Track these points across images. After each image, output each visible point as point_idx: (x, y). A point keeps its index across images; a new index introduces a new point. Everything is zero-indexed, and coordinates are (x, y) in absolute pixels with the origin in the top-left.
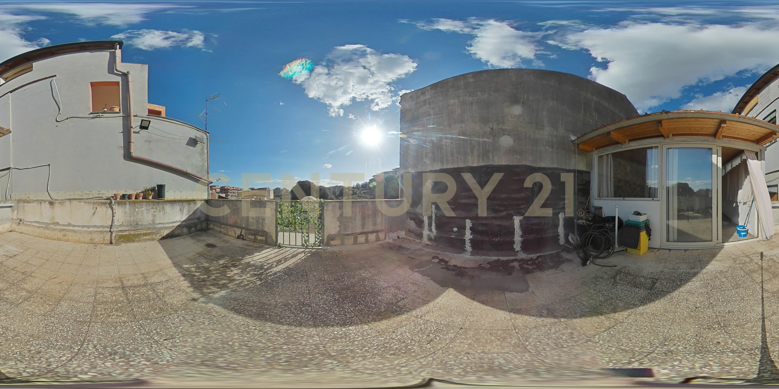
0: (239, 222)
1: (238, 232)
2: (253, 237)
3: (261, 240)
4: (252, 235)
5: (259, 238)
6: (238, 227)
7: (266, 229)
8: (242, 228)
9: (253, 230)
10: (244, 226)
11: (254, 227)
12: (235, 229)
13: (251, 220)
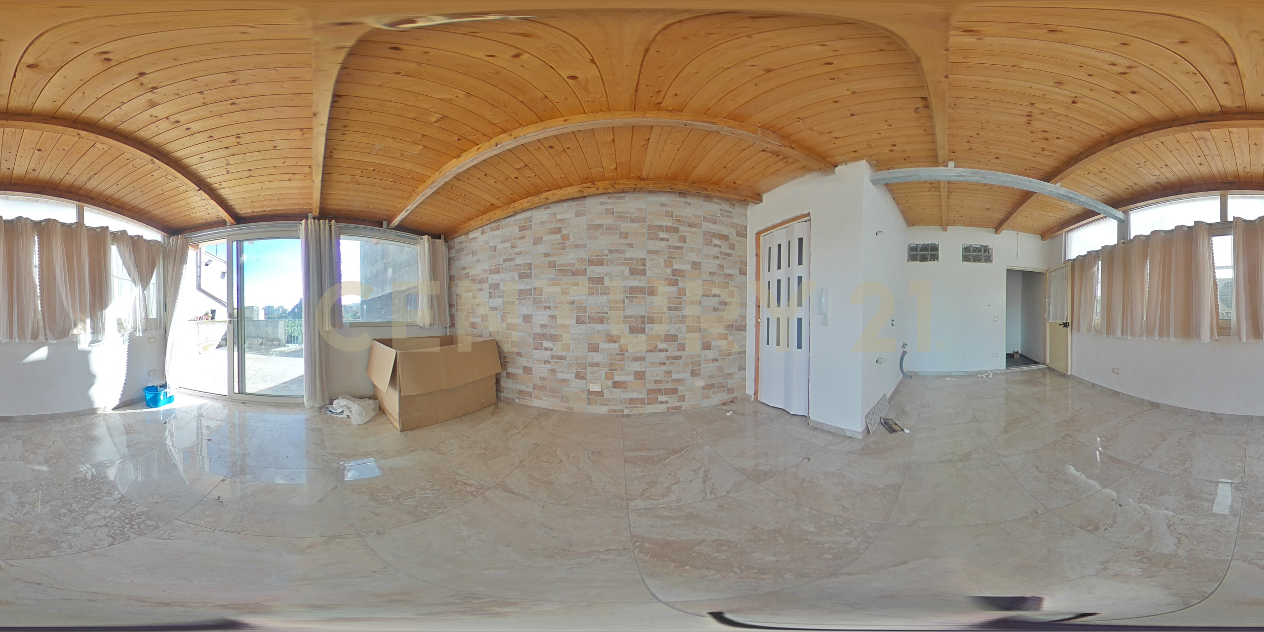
0: (260, 334)
1: (260, 341)
2: (271, 343)
3: (276, 344)
4: (270, 342)
5: (275, 343)
6: (260, 338)
7: (279, 337)
8: (263, 338)
9: (271, 338)
10: (264, 336)
11: (271, 337)
12: (258, 339)
13: (269, 332)
